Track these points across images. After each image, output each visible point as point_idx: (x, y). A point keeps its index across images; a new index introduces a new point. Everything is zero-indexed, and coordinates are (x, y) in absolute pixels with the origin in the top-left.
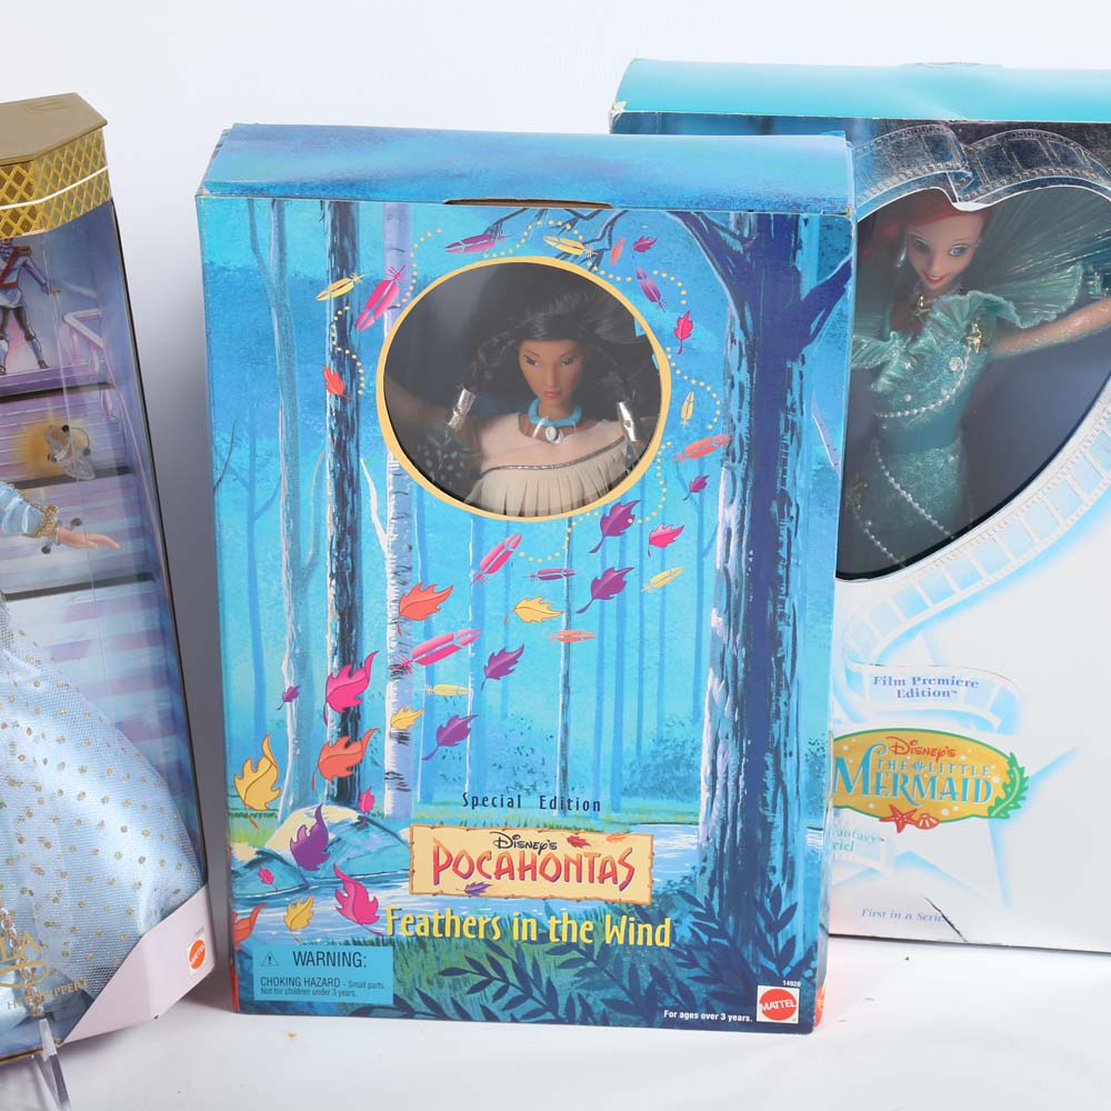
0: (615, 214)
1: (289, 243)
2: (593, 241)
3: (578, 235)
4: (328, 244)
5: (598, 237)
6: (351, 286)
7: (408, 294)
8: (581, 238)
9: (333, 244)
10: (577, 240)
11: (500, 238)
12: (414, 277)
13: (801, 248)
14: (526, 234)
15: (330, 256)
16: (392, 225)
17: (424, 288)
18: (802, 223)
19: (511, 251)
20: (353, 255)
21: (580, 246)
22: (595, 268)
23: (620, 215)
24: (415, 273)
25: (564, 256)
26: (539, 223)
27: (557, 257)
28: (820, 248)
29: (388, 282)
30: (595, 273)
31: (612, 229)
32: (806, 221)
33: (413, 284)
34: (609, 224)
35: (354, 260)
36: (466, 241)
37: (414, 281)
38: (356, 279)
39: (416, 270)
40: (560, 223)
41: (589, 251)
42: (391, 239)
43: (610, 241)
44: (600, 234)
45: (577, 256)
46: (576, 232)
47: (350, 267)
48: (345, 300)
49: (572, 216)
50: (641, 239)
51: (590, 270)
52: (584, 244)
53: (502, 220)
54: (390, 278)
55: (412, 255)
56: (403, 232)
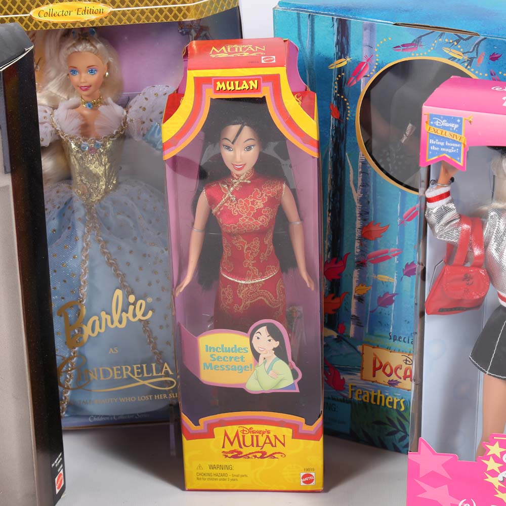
0: (480, 39)
1: (316, 36)
2: (468, 52)
3: (460, 48)
4: (335, 40)
5: (471, 51)
6: (345, 63)
7: (373, 70)
8: (462, 50)
9: (338, 40)
10: (460, 51)
11: (420, 46)
12: (377, 62)
14: (433, 45)
15: (336, 46)
16: (366, 33)
17: (382, 68)
19: (425, 53)
20: (347, 47)
21: (461, 54)
22: (469, 67)
23: (483, 40)
24: (377, 60)
25: (453, 59)
26: (440, 40)
27: (449, 59)
29: (363, 63)
30: (468, 69)
31: (478, 47)
33: (376, 66)
34: (476, 44)
35: (347, 49)
36: (403, 45)
37: (377, 64)
38: (348, 59)
39: (378, 58)
40: (451, 41)
41: (466, 57)
42: (366, 40)
43: (477, 53)
44: (472, 48)
45: (459, 60)
46: (459, 47)
47: (346, 53)
48: (342, 70)
49: (458, 38)
50: (494, 54)
51: (466, 67)
52: (463, 54)
53: (421, 36)
54: (365, 61)
55: (376, 50)
56: (372, 37)
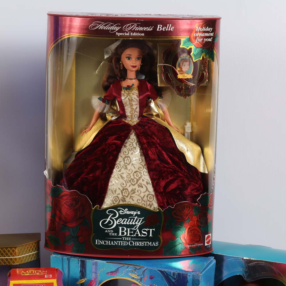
0: (145, 269)
1: (71, 269)
2: (140, 275)
3: (136, 273)
4: (79, 270)
5: (141, 274)
6: (84, 281)
7: (97, 284)
8: (137, 274)
9: (81, 270)
10: (136, 275)
11: (119, 272)
12: (99, 280)
13: (188, 282)
14: (124, 272)
15: (80, 273)
16: (94, 267)
17: (101, 283)
18: (188, 276)
19: (121, 276)
20: (85, 273)
21: (137, 276)
22: (140, 282)
23: (146, 269)
24: (99, 279)
25: (133, 278)
26: (127, 269)
27: (132, 278)
28: (192, 283)
29: (93, 281)
30: (140, 283)
31: (144, 273)
32: (189, 276)
33: (99, 282)
34: (143, 271)
35: (85, 274)
36: (111, 272)
37: (99, 281)
38: (86, 279)
39: (99, 278)
40: (132, 270)
41: (139, 278)
42: (94, 270)
43: (144, 275)
44: (141, 273)
45: (136, 279)
46: (136, 272)
47: (84, 276)
48: (83, 284)
49: (135, 268)
50: (151, 276)
51: (139, 282)
52: (138, 276)
53: (118, 268)
54: (93, 280)
55: (98, 274)
56: (96, 269)
